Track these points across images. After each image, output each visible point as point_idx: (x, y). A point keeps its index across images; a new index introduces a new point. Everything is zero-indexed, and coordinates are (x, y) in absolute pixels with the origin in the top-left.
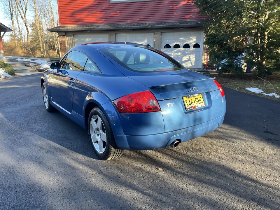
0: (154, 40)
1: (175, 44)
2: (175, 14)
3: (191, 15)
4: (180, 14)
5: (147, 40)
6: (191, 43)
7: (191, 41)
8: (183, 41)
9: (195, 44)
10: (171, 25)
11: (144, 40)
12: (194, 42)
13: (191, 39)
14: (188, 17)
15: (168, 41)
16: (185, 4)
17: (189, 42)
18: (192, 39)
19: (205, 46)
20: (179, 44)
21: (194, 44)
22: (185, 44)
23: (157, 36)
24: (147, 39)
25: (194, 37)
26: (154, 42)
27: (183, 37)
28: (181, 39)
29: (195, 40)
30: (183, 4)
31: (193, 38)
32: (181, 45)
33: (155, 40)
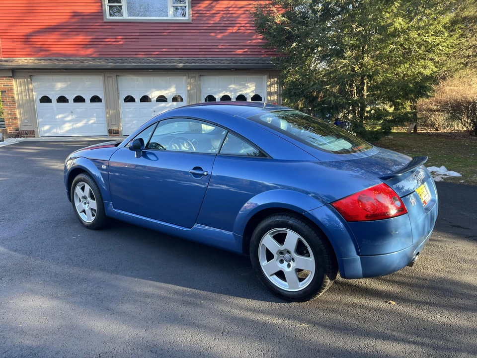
0: (188, 87)
1: (222, 95)
2: (220, 47)
3: (246, 50)
4: (228, 47)
5: (176, 87)
6: (246, 94)
7: (248, 91)
8: (235, 90)
9: (254, 94)
10: (216, 63)
11: (170, 87)
12: (253, 92)
13: (247, 87)
14: (241, 53)
15: (209, 89)
16: (234, 31)
17: (243, 93)
18: (249, 88)
19: (269, 98)
20: (229, 95)
21: (252, 95)
22: (238, 94)
23: (192, 81)
24: (174, 86)
25: (251, 84)
26: (189, 91)
27: (234, 83)
28: (231, 86)
29: (253, 88)
30: (231, 31)
31: (250, 86)
32: (232, 97)
33: (189, 88)
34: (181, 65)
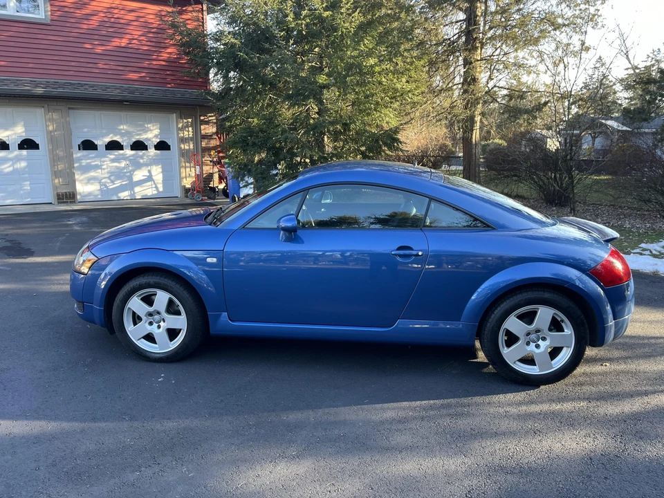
0: (47, 126)
1: (107, 140)
2: (100, 66)
3: (143, 74)
4: (114, 67)
5: (25, 126)
6: (149, 140)
7: (149, 135)
8: (128, 133)
9: (158, 140)
10: (99, 92)
11: (13, 124)
12: (156, 136)
13: (147, 130)
14: (135, 78)
15: (86, 130)
16: (123, 45)
17: (142, 137)
18: (151, 130)
19: (182, 146)
20: (120, 140)
21: (156, 141)
22: (134, 140)
23: (55, 116)
24: (22, 123)
25: (153, 126)
26: (51, 132)
27: (126, 123)
28: (122, 127)
29: (157, 132)
30: (118, 44)
31: (152, 128)
32: (124, 144)
33: (51, 128)
34: (39, 91)
